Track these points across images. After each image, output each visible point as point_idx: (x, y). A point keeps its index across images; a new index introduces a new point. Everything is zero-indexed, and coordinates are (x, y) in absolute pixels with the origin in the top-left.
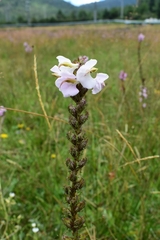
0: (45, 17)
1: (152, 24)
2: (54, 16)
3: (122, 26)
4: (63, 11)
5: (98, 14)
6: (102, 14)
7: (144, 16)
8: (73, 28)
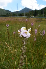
0: (3, 15)
1: (33, 18)
2: (6, 14)
3: (25, 18)
4: (8, 13)
5: (18, 15)
6: (19, 15)
7: (30, 16)
8: (10, 18)
